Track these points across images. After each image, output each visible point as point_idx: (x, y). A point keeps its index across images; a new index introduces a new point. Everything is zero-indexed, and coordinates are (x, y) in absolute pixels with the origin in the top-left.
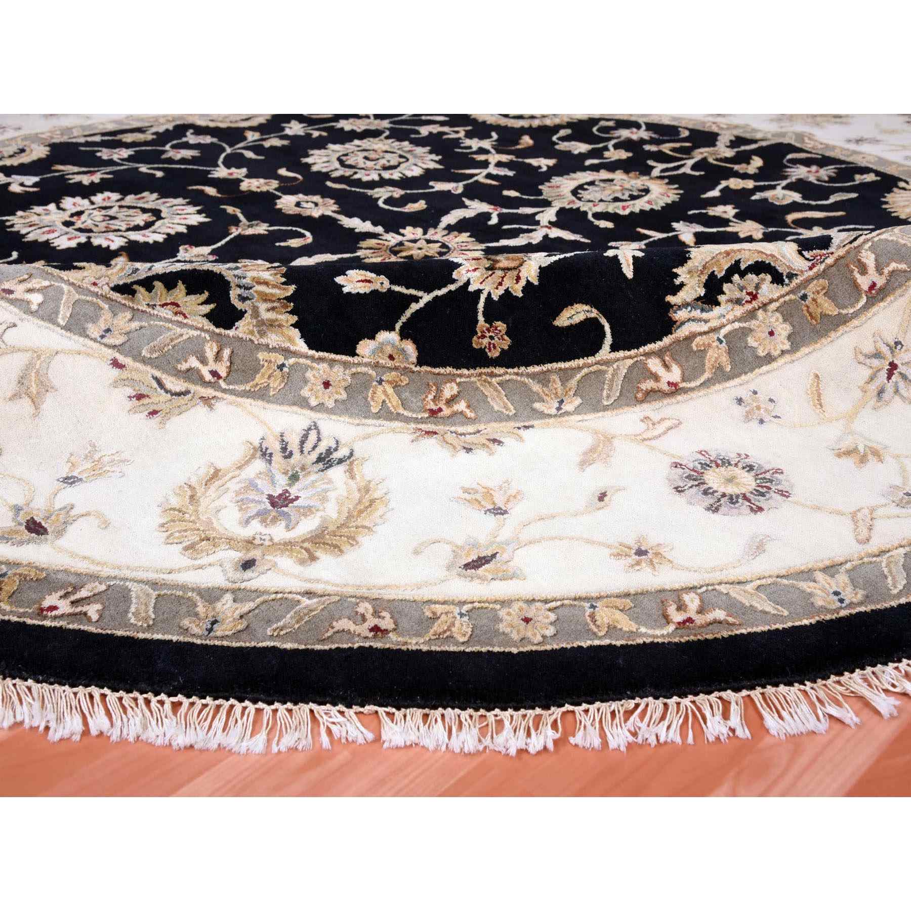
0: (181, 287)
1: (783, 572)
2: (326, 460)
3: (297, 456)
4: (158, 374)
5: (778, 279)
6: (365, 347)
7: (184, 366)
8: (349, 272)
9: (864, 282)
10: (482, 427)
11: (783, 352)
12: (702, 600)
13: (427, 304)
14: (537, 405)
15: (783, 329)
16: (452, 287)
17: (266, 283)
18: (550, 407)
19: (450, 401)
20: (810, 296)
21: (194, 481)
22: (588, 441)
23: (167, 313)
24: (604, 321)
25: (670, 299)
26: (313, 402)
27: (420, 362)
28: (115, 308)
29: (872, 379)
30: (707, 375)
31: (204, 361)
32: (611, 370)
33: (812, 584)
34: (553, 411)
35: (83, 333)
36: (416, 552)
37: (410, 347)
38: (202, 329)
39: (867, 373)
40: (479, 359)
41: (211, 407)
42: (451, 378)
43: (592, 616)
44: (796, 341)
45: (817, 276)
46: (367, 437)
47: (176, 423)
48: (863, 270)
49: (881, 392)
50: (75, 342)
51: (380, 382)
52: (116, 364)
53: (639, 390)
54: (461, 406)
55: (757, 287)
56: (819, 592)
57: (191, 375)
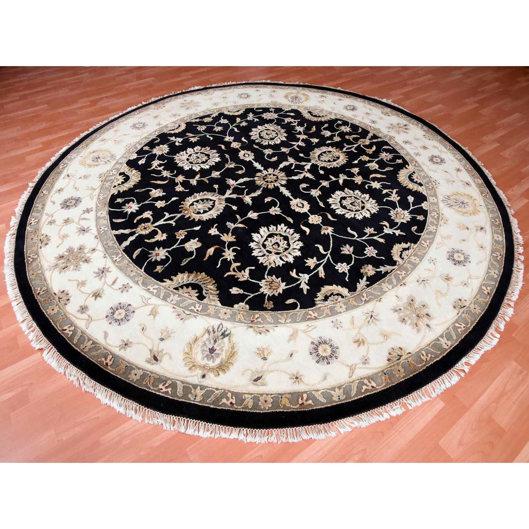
0: (190, 288)
1: (329, 388)
2: (224, 335)
3: (216, 333)
4: (184, 310)
5: (343, 297)
6: (236, 306)
7: (190, 309)
8: (233, 288)
9: (364, 299)
10: (264, 326)
11: (344, 312)
12: (307, 396)
13: (253, 297)
14: (279, 320)
15: (344, 307)
16: (259, 293)
17: (212, 290)
18: (283, 321)
19: (257, 319)
20: (351, 301)
21: (191, 342)
22: (291, 332)
23: (186, 295)
24: (298, 303)
25: (315, 299)
26: (222, 318)
27: (250, 309)
28: (175, 294)
29: (367, 318)
30: (324, 315)
31: (195, 307)
32: (299, 313)
33: (334, 392)
34: (283, 322)
35: (166, 301)
36: (243, 374)
37: (247, 306)
38: (195, 301)
39: (366, 317)
40: (265, 309)
41: (196, 318)
42: (257, 313)
43: (281, 401)
44: (347, 309)
45: (352, 297)
46: (235, 327)
47: (187, 322)
48: (363, 297)
49: (369, 322)
50: (164, 303)
51: (239, 314)
52: (174, 308)
53: (306, 318)
54: (260, 320)
55: (338, 298)
56: (335, 396)
57: (192, 311)
